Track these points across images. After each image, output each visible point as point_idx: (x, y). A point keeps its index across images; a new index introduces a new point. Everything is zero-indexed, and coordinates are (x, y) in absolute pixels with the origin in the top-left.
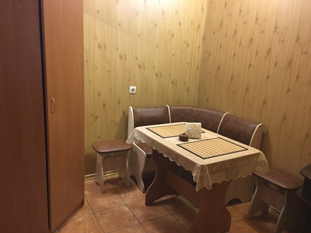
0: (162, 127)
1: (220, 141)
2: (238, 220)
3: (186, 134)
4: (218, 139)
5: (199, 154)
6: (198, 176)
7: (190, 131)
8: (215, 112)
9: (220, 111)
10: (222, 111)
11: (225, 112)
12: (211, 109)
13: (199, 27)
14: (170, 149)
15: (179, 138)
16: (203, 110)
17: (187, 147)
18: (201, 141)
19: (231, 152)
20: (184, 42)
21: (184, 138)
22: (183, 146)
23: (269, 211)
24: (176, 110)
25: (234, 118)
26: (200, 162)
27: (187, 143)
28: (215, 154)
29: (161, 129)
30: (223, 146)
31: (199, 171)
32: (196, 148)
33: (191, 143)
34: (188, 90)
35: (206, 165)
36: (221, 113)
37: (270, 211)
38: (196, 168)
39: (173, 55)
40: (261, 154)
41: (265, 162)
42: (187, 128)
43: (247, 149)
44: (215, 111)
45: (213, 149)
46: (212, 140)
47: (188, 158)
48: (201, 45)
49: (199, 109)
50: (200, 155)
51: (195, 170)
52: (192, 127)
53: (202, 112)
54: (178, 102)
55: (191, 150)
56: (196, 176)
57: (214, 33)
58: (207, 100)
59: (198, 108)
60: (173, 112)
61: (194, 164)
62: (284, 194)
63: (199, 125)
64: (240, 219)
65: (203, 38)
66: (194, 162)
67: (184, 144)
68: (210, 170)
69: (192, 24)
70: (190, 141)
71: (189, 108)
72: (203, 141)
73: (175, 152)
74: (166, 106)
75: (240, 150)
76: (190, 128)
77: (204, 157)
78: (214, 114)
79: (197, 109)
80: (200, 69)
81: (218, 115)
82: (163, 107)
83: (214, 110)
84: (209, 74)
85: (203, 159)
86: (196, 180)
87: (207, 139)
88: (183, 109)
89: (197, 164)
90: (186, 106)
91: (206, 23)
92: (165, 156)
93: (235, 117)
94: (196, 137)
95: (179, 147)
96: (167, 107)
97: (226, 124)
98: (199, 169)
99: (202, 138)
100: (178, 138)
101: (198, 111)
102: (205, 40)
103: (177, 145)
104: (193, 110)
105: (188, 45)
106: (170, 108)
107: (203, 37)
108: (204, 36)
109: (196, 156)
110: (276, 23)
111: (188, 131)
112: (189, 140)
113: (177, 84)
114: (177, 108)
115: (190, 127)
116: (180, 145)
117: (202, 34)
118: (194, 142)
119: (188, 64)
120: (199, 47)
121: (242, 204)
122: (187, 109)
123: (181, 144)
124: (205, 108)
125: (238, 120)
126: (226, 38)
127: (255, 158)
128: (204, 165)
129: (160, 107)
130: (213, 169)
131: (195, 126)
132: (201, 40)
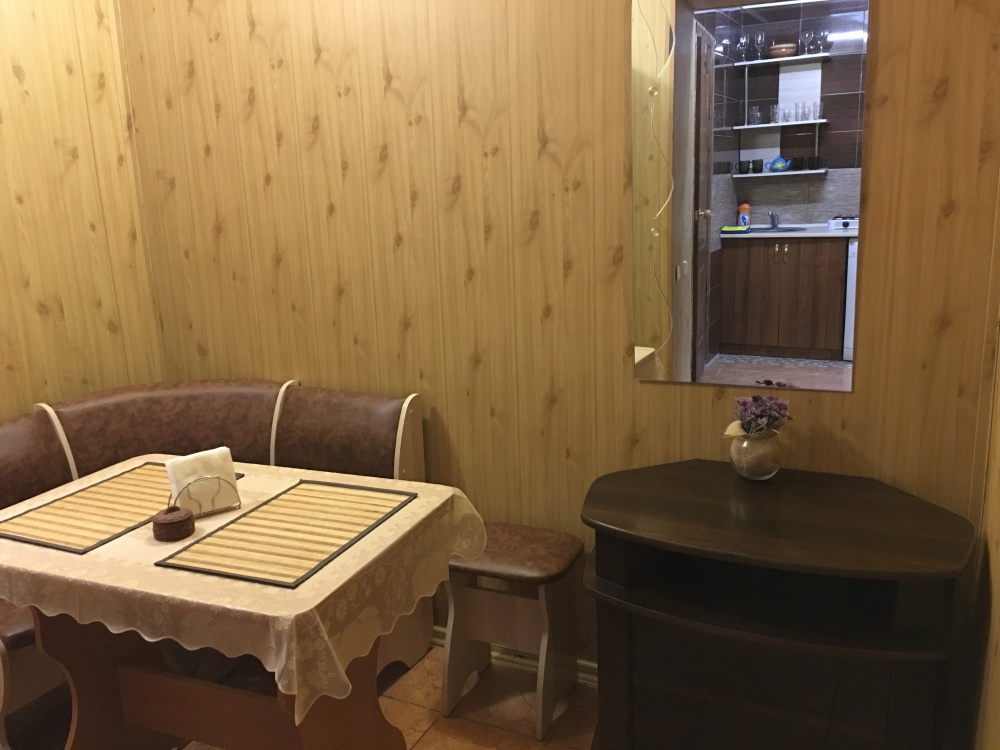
0: (56, 504)
1: (314, 494)
2: (419, 735)
3: (178, 505)
4: (303, 486)
5: (264, 572)
6: (293, 666)
7: (191, 489)
8: (245, 390)
9: (261, 381)
10: (267, 377)
11: (278, 379)
12: (228, 382)
13: (101, 84)
14: (134, 593)
15: (152, 533)
16: (198, 391)
17: (203, 562)
18: (244, 515)
19: (371, 522)
20: (56, 143)
21: (173, 527)
22: (186, 559)
23: (493, 661)
24: (88, 415)
25: (320, 396)
26: (285, 606)
27: (197, 542)
28: (323, 552)
29: (54, 514)
30: (336, 510)
31: (294, 645)
32: (243, 549)
33: (210, 535)
34: (113, 327)
35: (311, 610)
36: (270, 387)
37: (496, 658)
38: (279, 636)
39: (20, 200)
40: (458, 497)
41: (473, 517)
42: (178, 482)
43: (414, 496)
44: (243, 385)
45: (304, 532)
46: (283, 497)
47: (228, 606)
48: (126, 151)
49: (183, 391)
50: (273, 574)
51: (273, 645)
52: (194, 472)
53: (194, 398)
54: (85, 382)
55: (224, 566)
56: (285, 670)
57: (169, 104)
58: (202, 351)
59: (175, 386)
60: (76, 426)
61: (264, 623)
62: (536, 596)
63: (223, 458)
64: (425, 728)
65: (129, 127)
66: (264, 616)
67: (185, 549)
68: (328, 622)
69: (70, 70)
70: (202, 530)
71: (140, 395)
72: (253, 514)
73: (163, 598)
74: (36, 410)
75: (396, 505)
76: (191, 479)
77: (291, 581)
78: (242, 396)
79: (174, 392)
80: (144, 241)
81: (259, 398)
82: (27, 415)
83: (241, 381)
84: (187, 254)
85: (289, 591)
86: (289, 687)
87: (265, 499)
88: (118, 406)
89: (275, 619)
90: (123, 390)
91: (125, 70)
92: (114, 630)
93: (323, 390)
94: (219, 506)
95: (170, 571)
96: (45, 412)
97: (298, 423)
98: (290, 638)
99: (247, 502)
100: (148, 531)
101: (177, 399)
102: (137, 131)
103: (157, 564)
104: (158, 401)
105: (74, 153)
106: (56, 412)
107: (125, 121)
108: (129, 118)
109: (257, 586)
110: (386, 61)
111: (185, 493)
112: (198, 524)
113: (65, 312)
114: (90, 405)
115: (188, 475)
116: (171, 561)
117: (121, 111)
118: (222, 528)
119: (93, 228)
120: (121, 159)
121: (411, 672)
122: (134, 402)
123: (171, 557)
124: (204, 382)
125: (334, 400)
126: (220, 119)
127: (446, 519)
128: (305, 615)
129: (13, 421)
130: (338, 615)
131: (207, 465)
132: (123, 134)
